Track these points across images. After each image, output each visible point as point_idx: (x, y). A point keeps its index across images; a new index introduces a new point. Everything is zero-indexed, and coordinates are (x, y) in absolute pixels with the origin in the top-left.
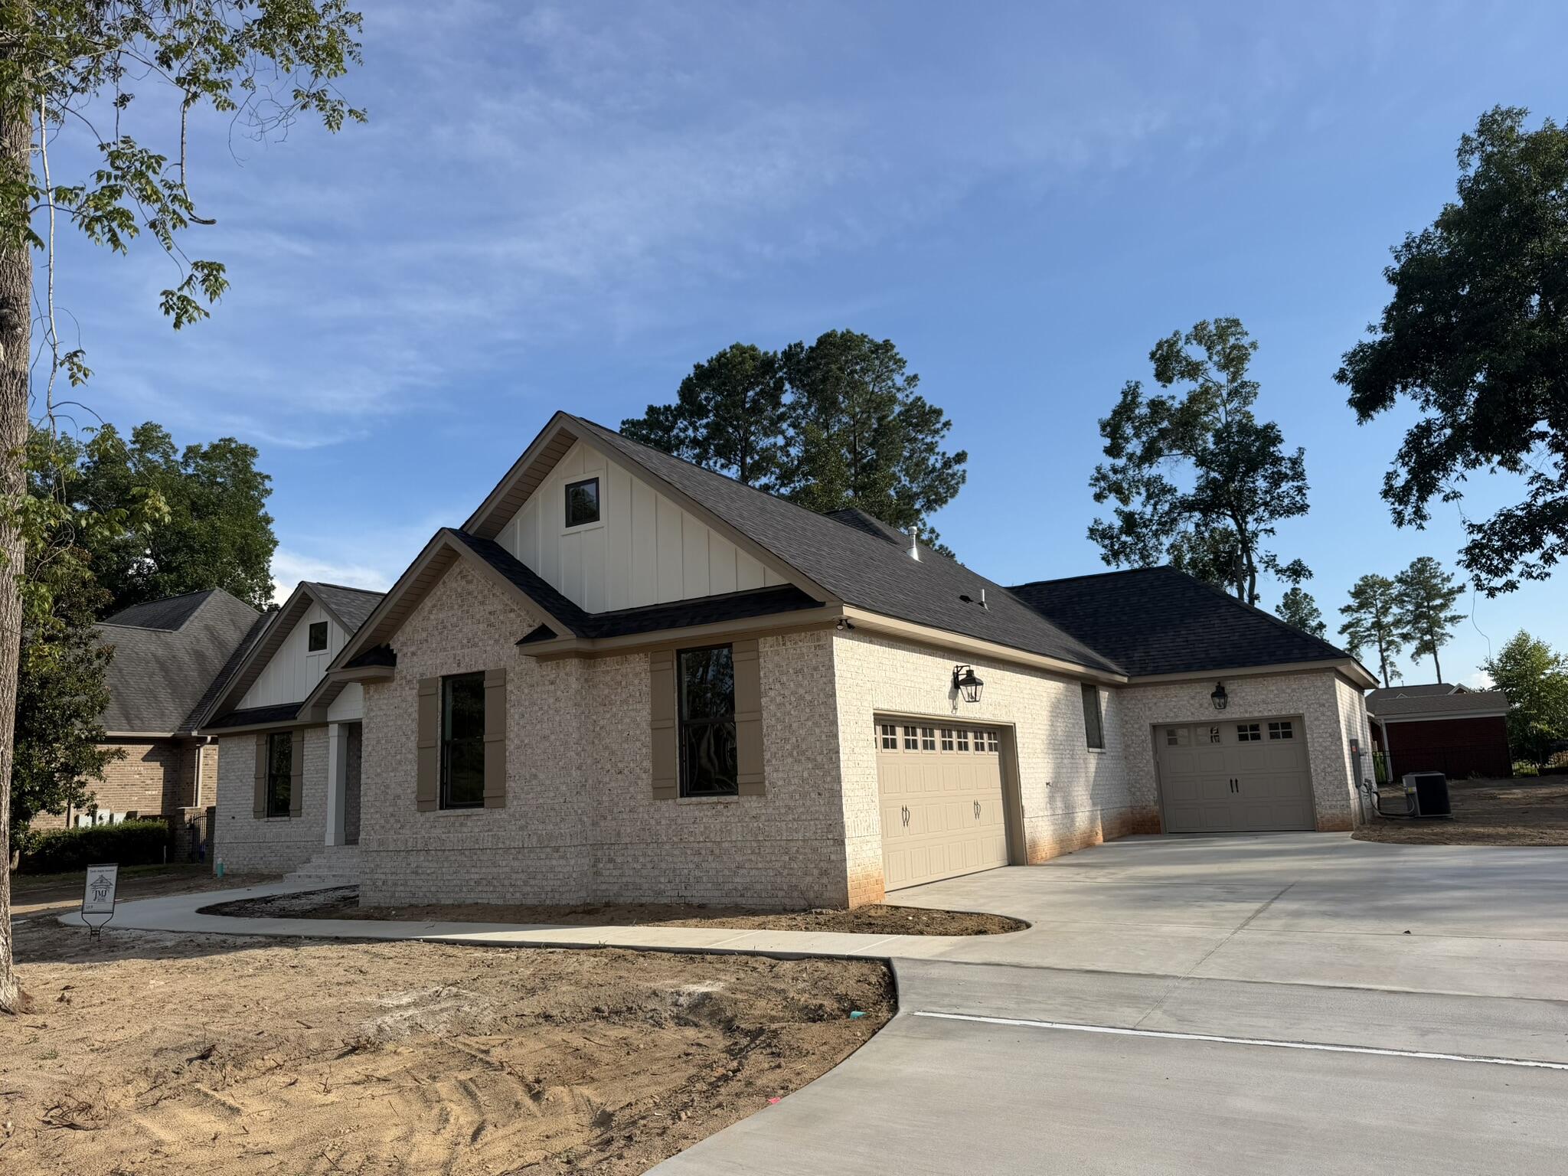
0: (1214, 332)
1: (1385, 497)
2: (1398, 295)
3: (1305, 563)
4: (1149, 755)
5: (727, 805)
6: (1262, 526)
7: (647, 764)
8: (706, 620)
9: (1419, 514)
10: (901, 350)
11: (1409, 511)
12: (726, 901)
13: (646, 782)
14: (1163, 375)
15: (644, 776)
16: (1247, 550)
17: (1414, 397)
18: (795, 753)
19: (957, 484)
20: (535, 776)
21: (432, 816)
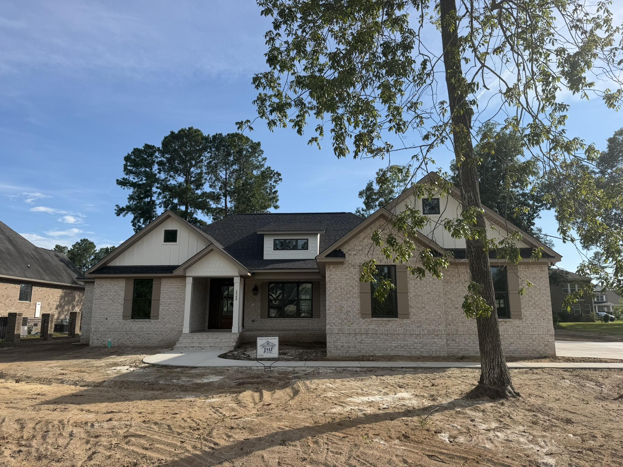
5: (505, 322)
10: (262, 147)
18: (534, 305)
20: (424, 308)
21: (369, 320)
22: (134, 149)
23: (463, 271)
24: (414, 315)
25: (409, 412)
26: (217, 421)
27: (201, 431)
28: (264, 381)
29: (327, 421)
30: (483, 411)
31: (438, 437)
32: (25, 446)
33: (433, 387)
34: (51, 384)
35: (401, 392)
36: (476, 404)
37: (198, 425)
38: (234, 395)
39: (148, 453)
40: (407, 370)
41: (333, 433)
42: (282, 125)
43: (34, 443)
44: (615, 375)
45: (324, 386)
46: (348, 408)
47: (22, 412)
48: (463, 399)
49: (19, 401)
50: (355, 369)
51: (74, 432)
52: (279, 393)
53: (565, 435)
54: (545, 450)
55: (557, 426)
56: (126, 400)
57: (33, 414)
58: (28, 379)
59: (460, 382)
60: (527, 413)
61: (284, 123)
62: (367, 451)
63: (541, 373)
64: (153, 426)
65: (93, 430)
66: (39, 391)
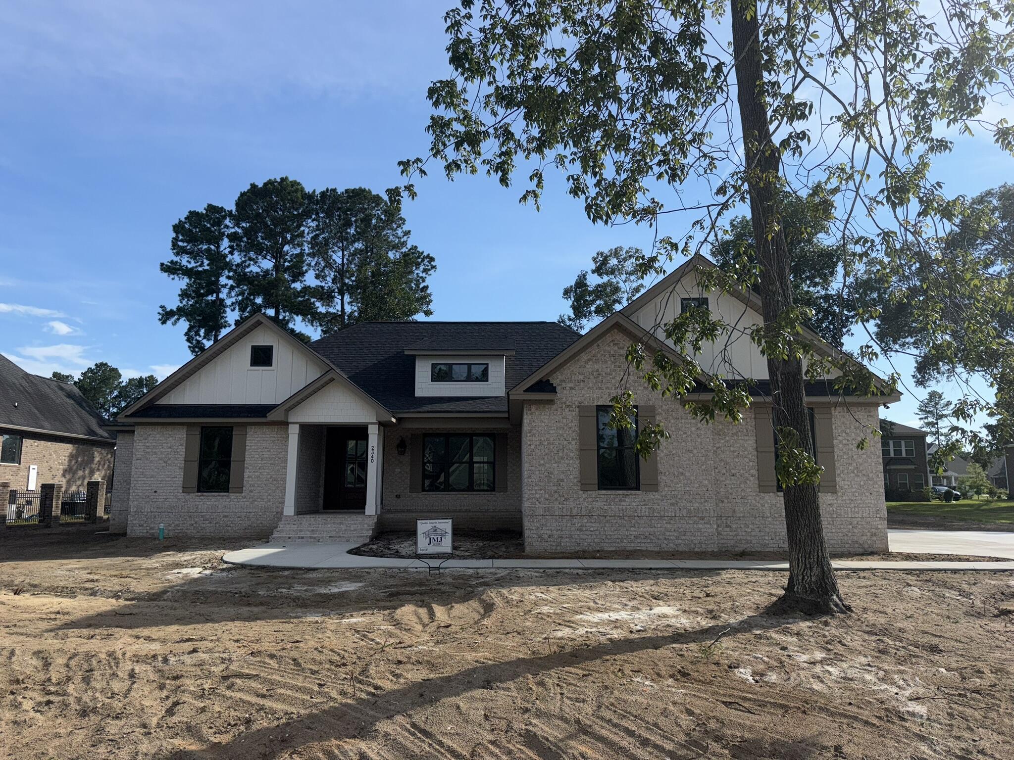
7: (754, 472)
13: (753, 482)
15: (752, 478)
18: (855, 471)
20: (682, 474)
21: (594, 494)
22: (190, 212)
23: (744, 416)
24: (666, 486)
25: (680, 637)
26: (372, 652)
27: (349, 668)
28: (431, 589)
29: (553, 650)
30: (798, 634)
31: (735, 675)
32: (56, 693)
33: (708, 599)
34: (75, 597)
35: (659, 605)
36: (784, 624)
37: (343, 658)
38: (386, 612)
39: (268, 703)
40: (659, 572)
41: (567, 669)
42: (469, 169)
43: (71, 689)
44: (987, 581)
45: (532, 597)
46: (582, 631)
47: (37, 640)
48: (761, 615)
49: (27, 623)
50: (575, 571)
51: (137, 671)
52: (459, 609)
53: (934, 670)
54: (907, 693)
55: (918, 657)
56: (207, 621)
57: (57, 644)
58: (35, 589)
59: (749, 591)
60: (866, 637)
61: (472, 167)
62: (625, 696)
63: (872, 577)
64: (267, 660)
65: (166, 668)
66: (56, 608)
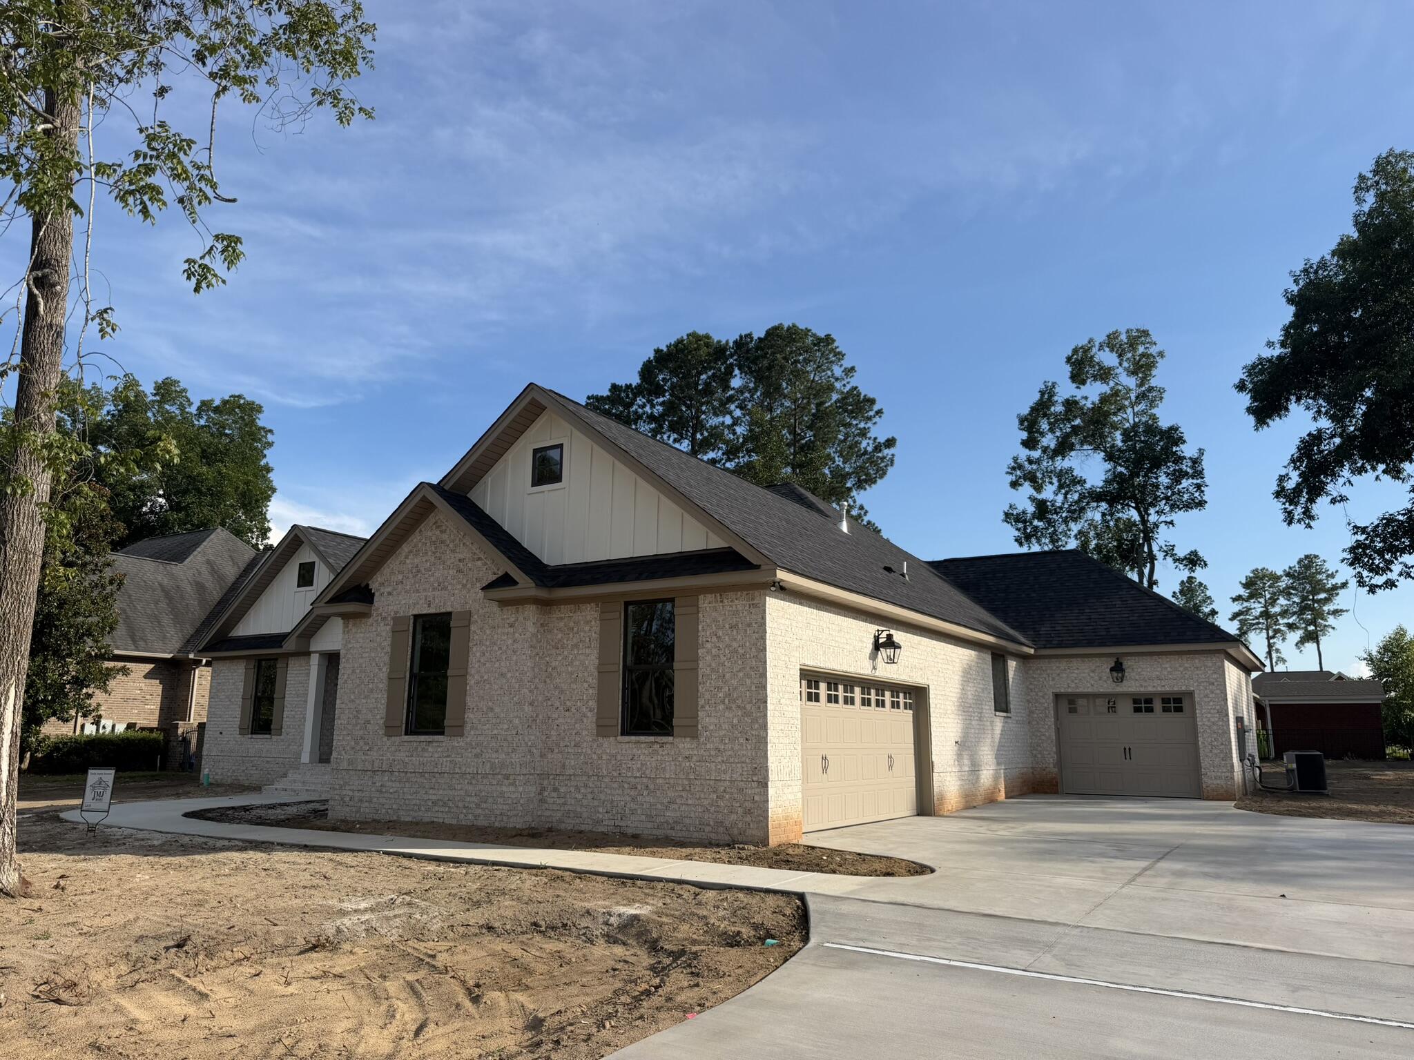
0: (1126, 341)
1: (1277, 497)
2: (1296, 315)
3: (1201, 554)
4: (1051, 721)
5: (662, 745)
6: (1163, 518)
7: (593, 704)
8: (652, 576)
9: (1308, 515)
10: (840, 344)
11: (1298, 512)
12: (658, 832)
13: (590, 719)
14: (1078, 378)
15: (589, 714)
16: (1148, 539)
17: (1307, 408)
18: (727, 701)
19: (886, 466)
20: (492, 710)
21: (397, 739)
23: (588, 618)
24: (472, 728)
